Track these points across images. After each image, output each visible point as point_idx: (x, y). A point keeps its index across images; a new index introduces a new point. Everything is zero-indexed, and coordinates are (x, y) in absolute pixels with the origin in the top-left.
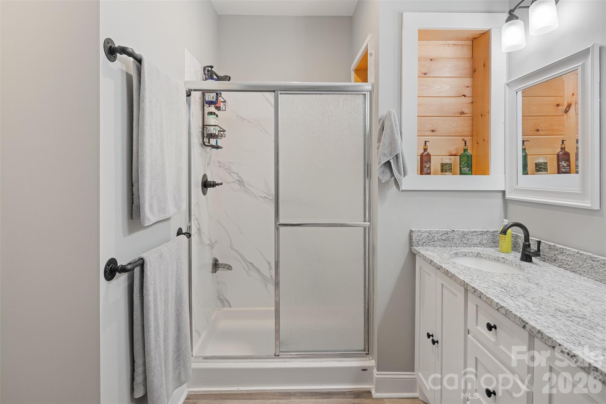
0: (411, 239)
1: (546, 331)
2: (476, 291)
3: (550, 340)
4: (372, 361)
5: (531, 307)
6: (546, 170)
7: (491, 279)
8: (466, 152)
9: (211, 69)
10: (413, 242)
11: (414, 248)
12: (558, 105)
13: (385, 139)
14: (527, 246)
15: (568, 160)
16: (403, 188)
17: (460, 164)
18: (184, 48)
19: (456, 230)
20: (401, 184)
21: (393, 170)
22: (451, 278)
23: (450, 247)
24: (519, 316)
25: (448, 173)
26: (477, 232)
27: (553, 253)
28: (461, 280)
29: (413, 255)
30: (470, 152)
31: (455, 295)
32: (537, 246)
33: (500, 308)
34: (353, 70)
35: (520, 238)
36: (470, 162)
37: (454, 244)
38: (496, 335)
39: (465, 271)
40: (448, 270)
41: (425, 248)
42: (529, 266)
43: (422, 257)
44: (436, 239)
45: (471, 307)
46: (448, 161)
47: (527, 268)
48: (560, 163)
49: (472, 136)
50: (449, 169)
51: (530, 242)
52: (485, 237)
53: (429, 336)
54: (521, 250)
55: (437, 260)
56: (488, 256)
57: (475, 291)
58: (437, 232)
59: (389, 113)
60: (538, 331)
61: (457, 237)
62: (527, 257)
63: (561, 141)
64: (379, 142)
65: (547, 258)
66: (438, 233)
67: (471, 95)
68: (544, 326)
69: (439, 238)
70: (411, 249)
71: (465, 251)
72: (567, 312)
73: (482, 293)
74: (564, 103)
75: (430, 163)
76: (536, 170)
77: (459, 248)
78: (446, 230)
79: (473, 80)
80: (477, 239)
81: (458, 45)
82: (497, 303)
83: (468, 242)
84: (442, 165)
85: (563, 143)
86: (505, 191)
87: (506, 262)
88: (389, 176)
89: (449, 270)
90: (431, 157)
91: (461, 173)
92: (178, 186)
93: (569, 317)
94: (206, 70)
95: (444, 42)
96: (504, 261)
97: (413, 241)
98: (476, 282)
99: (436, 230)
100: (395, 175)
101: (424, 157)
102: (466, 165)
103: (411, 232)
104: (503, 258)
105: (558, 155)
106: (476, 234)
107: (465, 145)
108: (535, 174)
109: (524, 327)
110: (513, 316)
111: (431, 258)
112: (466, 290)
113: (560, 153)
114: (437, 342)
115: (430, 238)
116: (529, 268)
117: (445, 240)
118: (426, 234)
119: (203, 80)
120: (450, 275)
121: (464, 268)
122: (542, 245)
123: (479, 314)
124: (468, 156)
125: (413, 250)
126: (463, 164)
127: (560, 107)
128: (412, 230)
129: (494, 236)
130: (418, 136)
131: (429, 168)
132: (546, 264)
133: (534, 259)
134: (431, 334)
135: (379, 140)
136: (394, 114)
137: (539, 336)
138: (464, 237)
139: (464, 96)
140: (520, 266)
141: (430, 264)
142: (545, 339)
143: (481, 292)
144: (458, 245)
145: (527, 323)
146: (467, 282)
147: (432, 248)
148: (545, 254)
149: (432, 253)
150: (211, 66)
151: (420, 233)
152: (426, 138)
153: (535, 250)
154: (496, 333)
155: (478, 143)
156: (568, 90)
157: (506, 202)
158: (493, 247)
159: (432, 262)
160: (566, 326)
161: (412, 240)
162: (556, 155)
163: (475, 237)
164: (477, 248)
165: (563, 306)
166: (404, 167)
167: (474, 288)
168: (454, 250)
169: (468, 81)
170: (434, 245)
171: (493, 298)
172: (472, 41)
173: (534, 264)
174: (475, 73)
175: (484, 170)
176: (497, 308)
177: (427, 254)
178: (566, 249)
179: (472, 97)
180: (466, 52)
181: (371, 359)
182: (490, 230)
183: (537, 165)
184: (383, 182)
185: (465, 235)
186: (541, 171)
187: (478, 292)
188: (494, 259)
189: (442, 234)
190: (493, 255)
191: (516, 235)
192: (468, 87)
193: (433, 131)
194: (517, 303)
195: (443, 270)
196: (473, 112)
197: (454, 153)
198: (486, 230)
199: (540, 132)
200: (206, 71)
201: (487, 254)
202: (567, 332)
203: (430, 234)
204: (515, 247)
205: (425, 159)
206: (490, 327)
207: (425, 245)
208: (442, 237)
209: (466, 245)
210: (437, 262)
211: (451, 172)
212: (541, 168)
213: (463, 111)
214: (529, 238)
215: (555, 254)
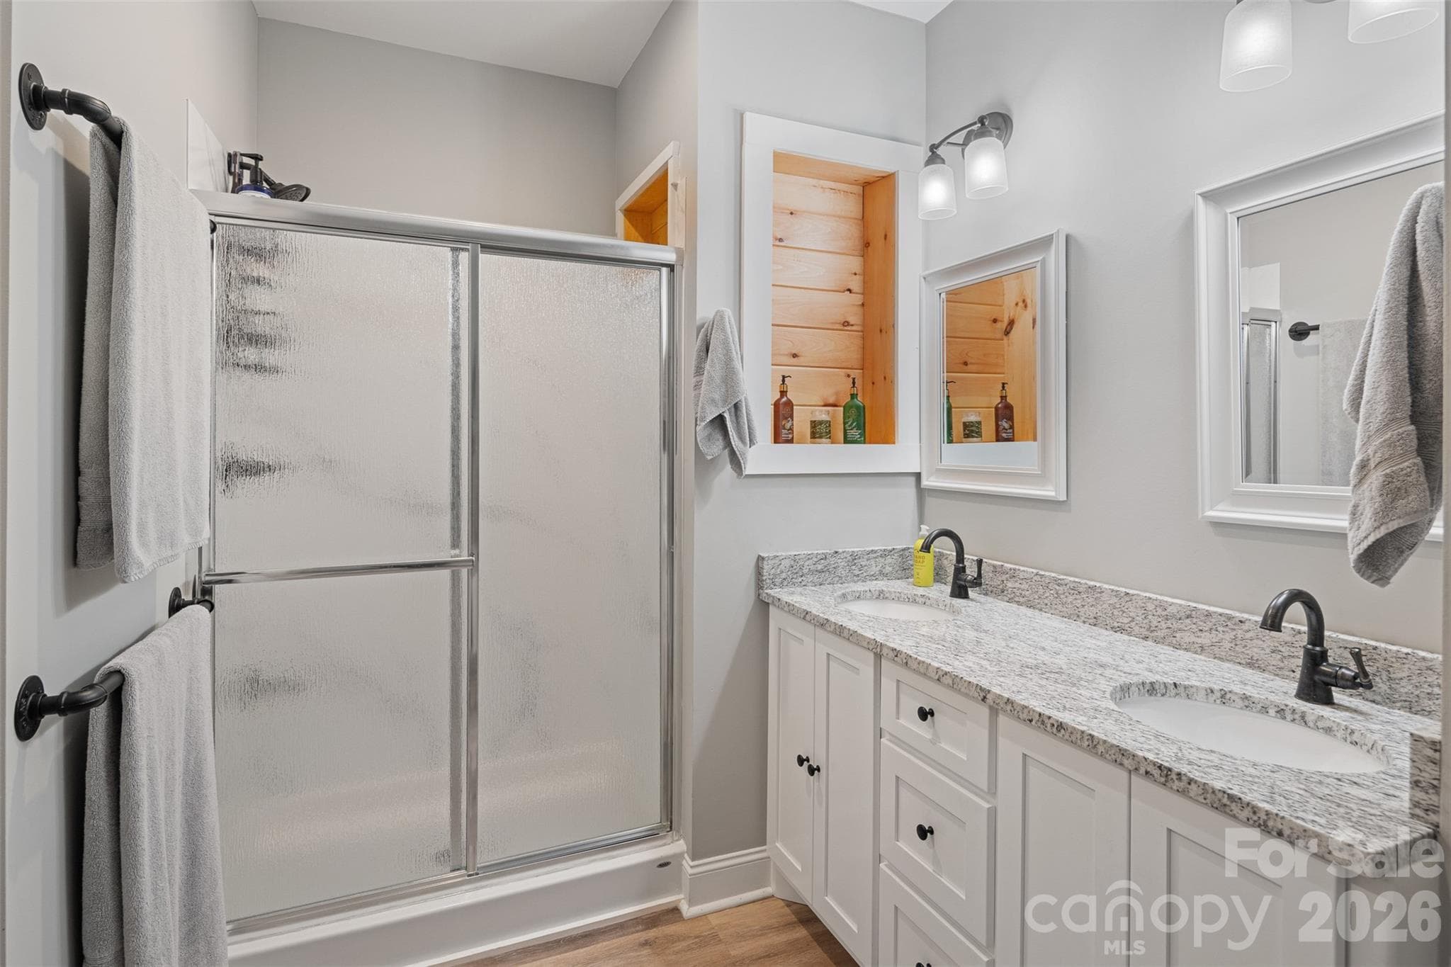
0: (760, 574)
1: (1020, 699)
2: (899, 655)
3: (1026, 711)
4: (678, 843)
5: (988, 667)
6: (979, 434)
7: (916, 631)
8: (855, 400)
9: (257, 164)
10: (763, 580)
11: (766, 591)
12: (995, 321)
13: (713, 366)
14: (960, 570)
15: (1010, 418)
16: (749, 469)
17: (845, 423)
18: (187, 100)
19: (840, 550)
20: (744, 463)
21: (730, 433)
22: (849, 639)
23: (829, 584)
24: (975, 683)
25: (824, 440)
26: (876, 552)
27: (1000, 578)
28: (870, 639)
29: (763, 606)
30: (859, 401)
31: (856, 670)
32: (976, 570)
33: (943, 676)
34: (620, 210)
35: (947, 558)
36: (862, 419)
37: (837, 579)
38: (934, 726)
39: (871, 624)
40: (842, 625)
41: (786, 590)
42: (965, 605)
43: (786, 609)
44: (805, 571)
45: (888, 686)
46: (824, 416)
47: (963, 609)
48: (1000, 423)
49: (862, 369)
50: (826, 432)
51: (965, 563)
52: (889, 560)
53: (801, 761)
54: (950, 579)
55: (816, 609)
56: (898, 595)
57: (897, 653)
58: (809, 557)
59: (720, 316)
60: (1006, 701)
61: (843, 564)
62: (960, 591)
63: (1001, 385)
64: (701, 375)
65: (990, 589)
66: (809, 559)
67: (861, 292)
68: (1013, 692)
69: (812, 567)
70: (759, 595)
71: (859, 589)
72: (1037, 667)
73: (910, 656)
74: (1003, 318)
75: (793, 420)
76: (965, 434)
77: (846, 585)
78: (824, 551)
79: (864, 262)
80: (876, 566)
81: (839, 190)
82: (938, 668)
83: (860, 572)
84: (814, 424)
85: (1003, 387)
86: (920, 473)
87: (928, 602)
88: (721, 447)
89: (844, 625)
90: (795, 407)
91: (846, 441)
92: (192, 474)
93: (1042, 674)
94: (235, 163)
95: (814, 182)
96: (925, 602)
97: (764, 578)
98: (894, 639)
99: (806, 552)
100: (733, 443)
101: (781, 408)
102: (854, 424)
103: (760, 559)
104: (923, 596)
105: (997, 409)
106: (875, 555)
107: (854, 386)
108: (963, 443)
109: (984, 699)
110: (966, 684)
111: (804, 608)
112: (878, 657)
113: (1000, 406)
114: (818, 769)
115: (795, 569)
116: (967, 608)
117: (821, 571)
118: (787, 563)
119: (227, 191)
120: (846, 634)
121: (868, 618)
122: (984, 565)
123: (902, 696)
124: (858, 407)
125: (765, 595)
126: (849, 423)
127: (999, 325)
128: (762, 555)
129: (903, 558)
130: (773, 365)
131: (791, 429)
132: (990, 599)
133: (971, 593)
134: (805, 758)
135: (699, 371)
136: (729, 317)
137: (1009, 707)
138: (855, 564)
139: (849, 290)
140: (952, 606)
141: (804, 618)
142: (1018, 709)
143: (908, 655)
144: (843, 579)
145: (989, 691)
146: (881, 641)
147: (799, 589)
148: (987, 582)
149: (803, 598)
150: (257, 155)
151: (777, 561)
152: (786, 370)
153: (973, 576)
154: (933, 722)
155: (873, 383)
156: (1011, 297)
157: (922, 493)
158: (901, 578)
159: (807, 613)
160: (1041, 686)
161: (762, 576)
162: (994, 409)
163: (873, 562)
164: (875, 582)
165: (1030, 660)
166: (749, 428)
167: (894, 650)
168: (840, 589)
169: (855, 263)
170: (803, 583)
171: (929, 661)
172: (863, 187)
173: (972, 600)
174: (869, 248)
175: (887, 436)
176: (937, 678)
177: (795, 600)
178: (1019, 570)
179: (862, 294)
180: (851, 207)
181: (677, 838)
182: (898, 547)
183: (966, 425)
184: (709, 458)
185: (855, 559)
186: (973, 437)
187: (903, 656)
188: (907, 600)
189: (816, 560)
190: (906, 592)
191: (939, 552)
192: (855, 274)
193: (795, 356)
194: (966, 663)
195: (833, 627)
196: (864, 325)
197: (831, 401)
198: (890, 548)
199: (970, 367)
200: (237, 166)
201: (895, 592)
202: (1045, 695)
203: (795, 561)
204: (938, 577)
205: (782, 411)
206: (924, 714)
207: (785, 583)
208: (816, 566)
209: (858, 578)
210: (818, 614)
211: (830, 438)
212: (972, 431)
213: (847, 320)
214: (963, 556)
215: (1003, 581)
